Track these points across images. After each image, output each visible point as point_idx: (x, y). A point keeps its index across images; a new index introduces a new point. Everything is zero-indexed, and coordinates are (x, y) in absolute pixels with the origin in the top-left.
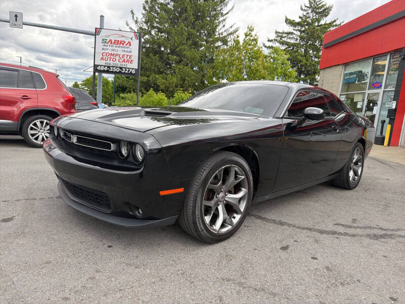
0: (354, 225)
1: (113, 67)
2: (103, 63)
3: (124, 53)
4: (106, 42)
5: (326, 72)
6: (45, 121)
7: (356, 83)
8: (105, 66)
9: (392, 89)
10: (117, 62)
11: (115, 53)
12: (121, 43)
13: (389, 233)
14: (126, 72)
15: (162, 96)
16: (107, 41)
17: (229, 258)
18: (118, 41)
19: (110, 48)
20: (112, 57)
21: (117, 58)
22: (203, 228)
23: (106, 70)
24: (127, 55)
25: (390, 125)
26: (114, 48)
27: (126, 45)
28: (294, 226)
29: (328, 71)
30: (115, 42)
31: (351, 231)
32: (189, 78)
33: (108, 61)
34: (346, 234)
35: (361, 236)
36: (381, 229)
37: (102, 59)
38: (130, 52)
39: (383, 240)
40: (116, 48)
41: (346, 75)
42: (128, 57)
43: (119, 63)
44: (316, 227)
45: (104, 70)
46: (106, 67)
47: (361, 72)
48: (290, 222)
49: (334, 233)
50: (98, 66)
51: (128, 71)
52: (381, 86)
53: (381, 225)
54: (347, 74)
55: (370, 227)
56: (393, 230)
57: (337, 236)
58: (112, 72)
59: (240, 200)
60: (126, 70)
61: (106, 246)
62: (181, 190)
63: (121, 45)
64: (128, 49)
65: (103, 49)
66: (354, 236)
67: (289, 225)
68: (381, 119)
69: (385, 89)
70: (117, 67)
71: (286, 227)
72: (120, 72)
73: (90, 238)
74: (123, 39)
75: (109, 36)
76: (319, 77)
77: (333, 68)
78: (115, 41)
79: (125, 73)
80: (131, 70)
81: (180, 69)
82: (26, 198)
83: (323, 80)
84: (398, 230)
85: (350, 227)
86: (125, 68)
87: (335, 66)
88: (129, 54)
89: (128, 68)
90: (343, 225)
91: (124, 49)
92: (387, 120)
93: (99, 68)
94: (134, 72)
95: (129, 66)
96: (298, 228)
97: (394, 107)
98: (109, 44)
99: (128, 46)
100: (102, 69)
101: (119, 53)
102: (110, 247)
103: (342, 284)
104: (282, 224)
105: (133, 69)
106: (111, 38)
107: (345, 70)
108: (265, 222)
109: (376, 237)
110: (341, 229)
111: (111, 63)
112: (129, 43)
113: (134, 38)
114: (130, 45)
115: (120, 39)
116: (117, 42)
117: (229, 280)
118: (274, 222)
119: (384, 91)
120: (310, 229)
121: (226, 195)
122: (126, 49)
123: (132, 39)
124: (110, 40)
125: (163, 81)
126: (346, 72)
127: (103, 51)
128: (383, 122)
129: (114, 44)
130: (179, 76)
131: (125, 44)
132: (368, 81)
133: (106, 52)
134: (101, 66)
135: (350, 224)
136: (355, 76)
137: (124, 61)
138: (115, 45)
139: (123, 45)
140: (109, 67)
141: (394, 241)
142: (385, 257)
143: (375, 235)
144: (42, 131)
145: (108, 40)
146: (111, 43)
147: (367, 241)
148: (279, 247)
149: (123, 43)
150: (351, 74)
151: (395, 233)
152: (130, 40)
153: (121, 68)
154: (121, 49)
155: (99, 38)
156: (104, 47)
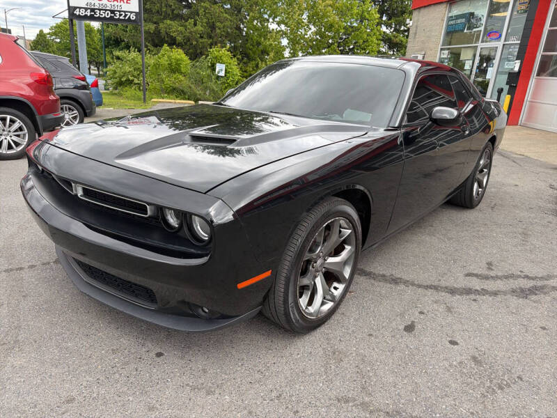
0: (492, 273)
1: (100, 10)
2: (82, 3)
5: (421, 14)
6: (9, 117)
7: (465, 31)
8: (86, 9)
9: (516, 42)
10: (105, 1)
13: (539, 283)
14: (121, 18)
15: (179, 54)
17: (337, 356)
22: (298, 318)
23: (89, 14)
25: (510, 96)
28: (413, 284)
29: (424, 12)
31: (491, 286)
32: (222, 23)
34: (484, 292)
35: (505, 293)
36: (527, 277)
39: (534, 297)
41: (450, 19)
43: (108, 4)
44: (443, 284)
45: (86, 15)
46: (89, 11)
47: (472, 14)
48: (405, 277)
49: (468, 291)
50: (75, 8)
51: (124, 17)
52: (500, 36)
53: (527, 272)
54: (452, 17)
55: (512, 276)
56: (542, 278)
57: (473, 296)
58: (98, 19)
59: (345, 263)
60: (120, 15)
61: (153, 354)
62: (268, 274)
66: (495, 294)
67: (406, 283)
68: (498, 86)
69: (505, 41)
70: (106, 10)
71: (402, 287)
72: (111, 19)
73: (125, 341)
76: (411, 22)
77: (432, 9)
79: (119, 20)
80: (129, 14)
81: (206, 8)
82: (6, 267)
83: (417, 27)
84: (549, 277)
85: (487, 278)
86: (119, 11)
87: (434, 4)
89: (125, 12)
90: (476, 275)
92: (506, 88)
93: (77, 12)
94: (133, 17)
95: (125, 7)
96: (419, 286)
97: (516, 69)
100: (82, 13)
102: (159, 355)
103: (501, 388)
104: (396, 281)
105: (131, 12)
107: (450, 11)
108: (373, 281)
109: (523, 293)
110: (476, 284)
111: (96, 3)
117: (347, 401)
118: (383, 278)
119: (504, 45)
120: (436, 288)
121: (325, 260)
125: (180, 28)
126: (450, 15)
128: (500, 91)
130: (205, 20)
132: (482, 28)
134: (80, 8)
135: (485, 272)
136: (463, 20)
140: (93, 10)
141: (548, 298)
142: (544, 328)
143: (522, 290)
144: (6, 133)
147: (514, 301)
148: (402, 327)
150: (458, 17)
151: (546, 282)
153: (113, 12)
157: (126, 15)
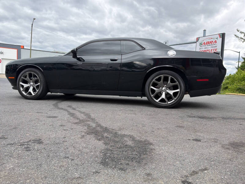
3: (212, 48)
11: (207, 49)
16: (202, 44)
18: (209, 42)
19: (204, 47)
24: (214, 49)
26: (206, 47)
30: (207, 43)
38: (216, 47)
40: (208, 47)
42: (215, 50)
63: (211, 44)
64: (215, 46)
65: (200, 49)
74: (212, 40)
88: (215, 48)
91: (212, 46)
98: (203, 45)
99: (215, 43)
101: (209, 49)
106: (204, 41)
112: (216, 42)
113: (219, 38)
114: (216, 43)
115: (209, 41)
116: (208, 43)
122: (213, 46)
123: (217, 39)
129: (206, 44)
131: (212, 43)
139: (211, 43)
145: (203, 43)
146: (205, 44)
149: (211, 42)
152: (216, 39)
154: (210, 46)
155: (198, 43)
156: (200, 48)
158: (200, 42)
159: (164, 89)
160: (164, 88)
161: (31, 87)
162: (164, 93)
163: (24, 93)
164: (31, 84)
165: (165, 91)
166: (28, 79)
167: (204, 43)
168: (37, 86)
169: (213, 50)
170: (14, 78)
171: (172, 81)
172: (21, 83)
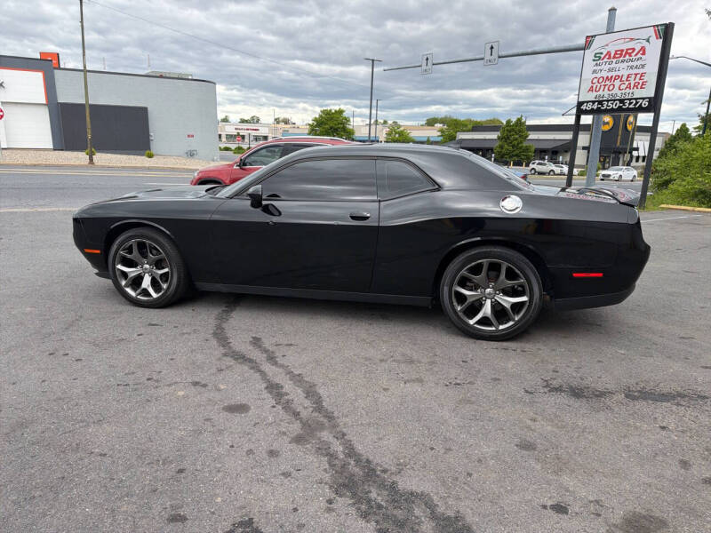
1: (608, 101)
2: (591, 96)
3: (631, 71)
4: (600, 57)
8: (594, 102)
10: (616, 91)
11: (614, 74)
12: (627, 53)
14: (631, 106)
16: (602, 56)
18: (622, 51)
19: (608, 66)
20: (608, 83)
21: (617, 83)
23: (595, 107)
24: (636, 75)
26: (613, 65)
27: (636, 55)
30: (616, 54)
33: (601, 93)
37: (591, 89)
38: (643, 66)
40: (617, 66)
42: (639, 76)
43: (619, 93)
45: (592, 109)
46: (596, 104)
50: (583, 103)
51: (635, 105)
58: (607, 111)
60: (630, 104)
63: (627, 57)
64: (639, 63)
65: (594, 72)
70: (615, 100)
72: (620, 109)
74: (631, 45)
75: (607, 45)
78: (616, 51)
79: (627, 109)
80: (641, 101)
86: (630, 99)
88: (641, 71)
89: (636, 99)
91: (631, 64)
93: (584, 107)
94: (645, 104)
95: (638, 93)
98: (606, 60)
99: (639, 56)
100: (590, 107)
101: (620, 74)
105: (643, 99)
106: (608, 49)
111: (606, 94)
112: (643, 50)
113: (653, 39)
114: (644, 54)
115: (624, 47)
116: (620, 54)
122: (635, 64)
123: (648, 41)
124: (608, 52)
127: (595, 75)
129: (614, 57)
131: (634, 54)
133: (599, 75)
134: (587, 102)
137: (629, 87)
138: (614, 61)
139: (630, 56)
140: (600, 102)
145: (605, 53)
146: (609, 58)
149: (629, 52)
152: (645, 44)
153: (622, 101)
154: (625, 64)
155: (589, 54)
156: (595, 68)
157: (637, 103)
158: (596, 52)
159: (490, 294)
160: (488, 290)
161: (147, 275)
162: (489, 302)
163: (129, 290)
164: (146, 269)
165: (491, 298)
166: (135, 255)
167: (609, 53)
168: (162, 275)
169: (633, 76)
170: (98, 252)
171: (511, 275)
172: (120, 267)
